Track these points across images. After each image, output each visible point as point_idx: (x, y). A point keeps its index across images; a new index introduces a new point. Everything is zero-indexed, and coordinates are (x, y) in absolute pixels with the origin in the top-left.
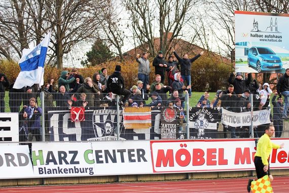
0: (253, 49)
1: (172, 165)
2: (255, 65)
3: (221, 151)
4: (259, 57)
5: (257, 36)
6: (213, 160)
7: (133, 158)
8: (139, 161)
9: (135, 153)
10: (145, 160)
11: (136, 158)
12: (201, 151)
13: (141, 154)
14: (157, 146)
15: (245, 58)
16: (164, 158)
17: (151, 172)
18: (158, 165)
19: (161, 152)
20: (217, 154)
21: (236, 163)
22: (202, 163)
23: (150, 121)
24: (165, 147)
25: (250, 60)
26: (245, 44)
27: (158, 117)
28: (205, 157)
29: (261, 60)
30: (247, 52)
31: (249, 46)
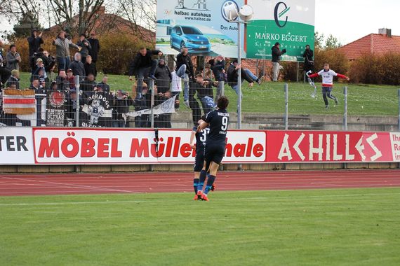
0: (177, 29)
1: (57, 155)
2: (178, 46)
3: (115, 141)
4: (183, 37)
5: (182, 13)
6: (105, 151)
7: (12, 146)
8: (19, 149)
9: (15, 141)
10: (26, 149)
11: (15, 146)
12: (91, 141)
13: (21, 143)
14: (40, 134)
15: (168, 38)
16: (48, 147)
17: (32, 163)
18: (41, 155)
19: (44, 141)
20: (110, 145)
21: (132, 155)
22: (91, 154)
23: (35, 106)
24: (50, 135)
25: (174, 40)
26: (168, 22)
27: (44, 102)
28: (96, 148)
29: (185, 40)
30: (169, 31)
31: (173, 25)
